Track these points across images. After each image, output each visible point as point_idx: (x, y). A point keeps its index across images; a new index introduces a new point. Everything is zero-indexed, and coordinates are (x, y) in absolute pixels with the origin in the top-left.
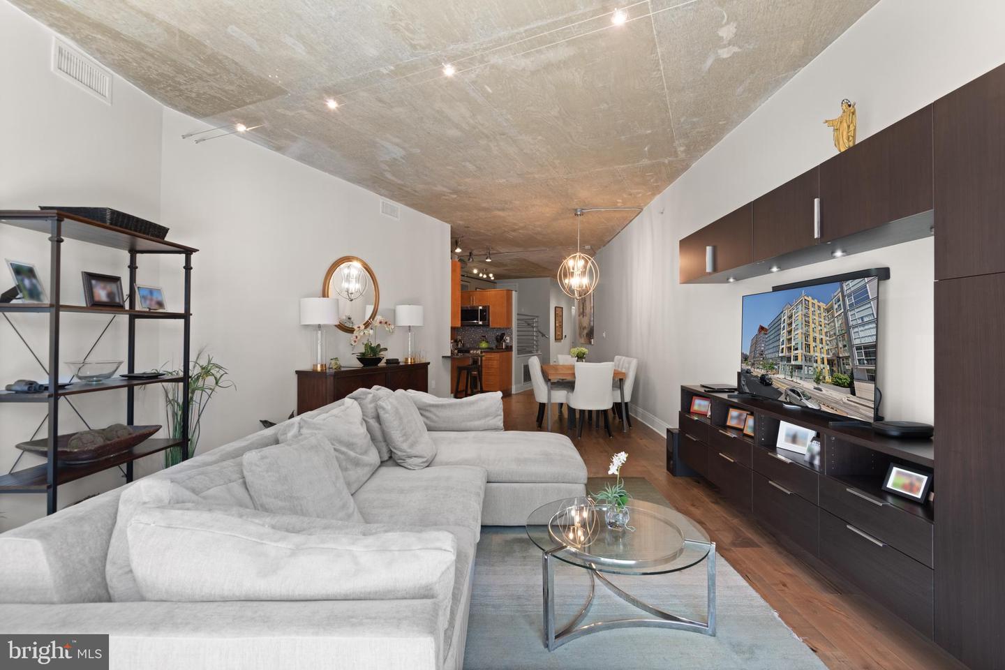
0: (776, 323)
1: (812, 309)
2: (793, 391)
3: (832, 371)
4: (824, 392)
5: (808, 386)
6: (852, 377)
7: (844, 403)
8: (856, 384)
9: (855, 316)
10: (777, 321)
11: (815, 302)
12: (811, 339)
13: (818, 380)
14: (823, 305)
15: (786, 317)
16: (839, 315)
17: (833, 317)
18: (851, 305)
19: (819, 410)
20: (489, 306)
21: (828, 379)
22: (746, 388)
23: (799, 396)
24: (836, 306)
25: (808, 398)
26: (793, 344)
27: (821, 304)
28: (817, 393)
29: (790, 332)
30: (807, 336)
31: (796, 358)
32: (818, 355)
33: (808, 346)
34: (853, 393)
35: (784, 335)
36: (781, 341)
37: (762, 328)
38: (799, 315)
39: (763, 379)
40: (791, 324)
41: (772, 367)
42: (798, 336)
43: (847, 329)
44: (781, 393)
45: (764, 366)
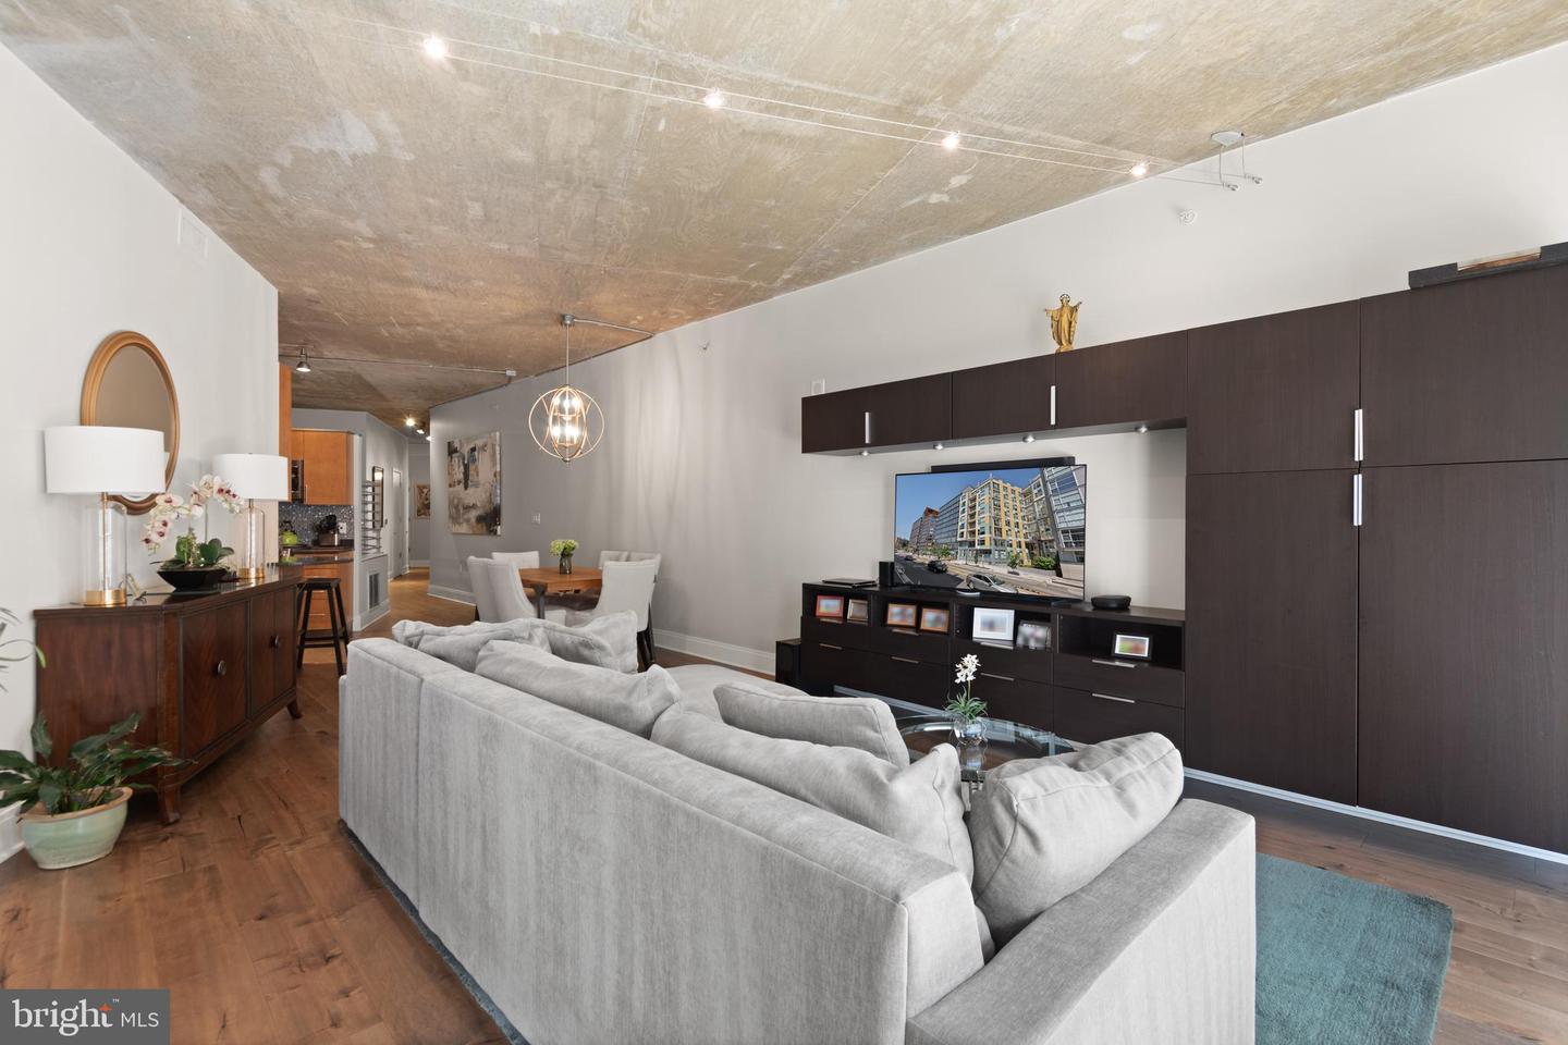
0: (952, 506)
1: (1002, 493)
2: (979, 577)
3: (1031, 555)
4: (1022, 575)
5: (1002, 570)
6: (1057, 559)
7: (1049, 585)
8: (1062, 565)
9: (1059, 501)
10: (953, 503)
11: (1008, 485)
12: (1002, 524)
13: (1013, 564)
14: (1018, 489)
15: (966, 500)
16: (1040, 500)
17: (1032, 501)
18: (1054, 491)
19: (1017, 595)
21: (1027, 562)
22: (905, 577)
23: (987, 580)
24: (1035, 491)
25: (1001, 583)
26: (977, 527)
27: (1015, 488)
28: (1013, 577)
30: (997, 520)
31: (982, 543)
32: (1014, 540)
33: (999, 530)
34: (1059, 574)
35: (964, 518)
36: (960, 524)
37: (929, 511)
38: (985, 498)
39: (932, 567)
40: (973, 507)
41: (946, 553)
42: (984, 520)
43: (1050, 513)
44: (961, 580)
45: (934, 552)
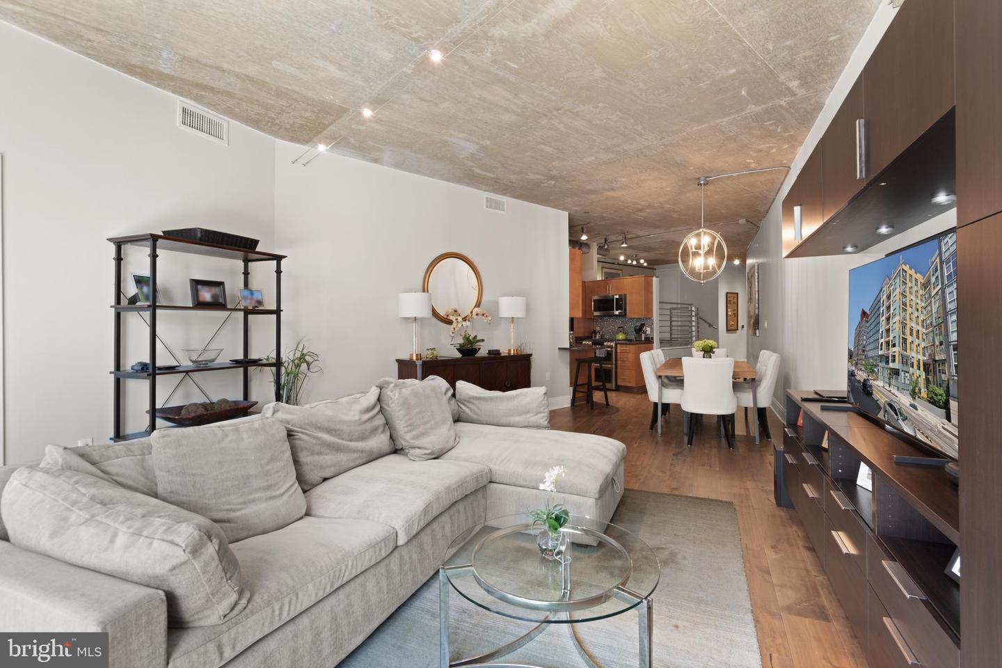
0: (876, 306)
1: (909, 284)
2: (891, 406)
3: (927, 382)
4: (919, 412)
5: (905, 400)
6: (948, 392)
7: (939, 432)
8: (951, 403)
9: (952, 294)
10: (877, 300)
11: (913, 273)
12: (908, 331)
13: (914, 394)
14: (919, 277)
15: (885, 297)
16: (937, 294)
17: (930, 296)
18: (949, 276)
19: (915, 438)
20: (625, 295)
21: (924, 394)
22: (851, 396)
23: (897, 415)
24: (933, 280)
25: (904, 418)
26: (891, 337)
28: (913, 412)
29: (888, 319)
30: (904, 326)
31: (894, 359)
32: (915, 356)
33: (905, 340)
34: (948, 417)
35: (883, 324)
36: (881, 332)
37: (864, 313)
38: (897, 293)
39: (865, 386)
40: (889, 307)
41: (872, 370)
42: (896, 325)
43: (944, 316)
44: (880, 409)
45: (866, 368)
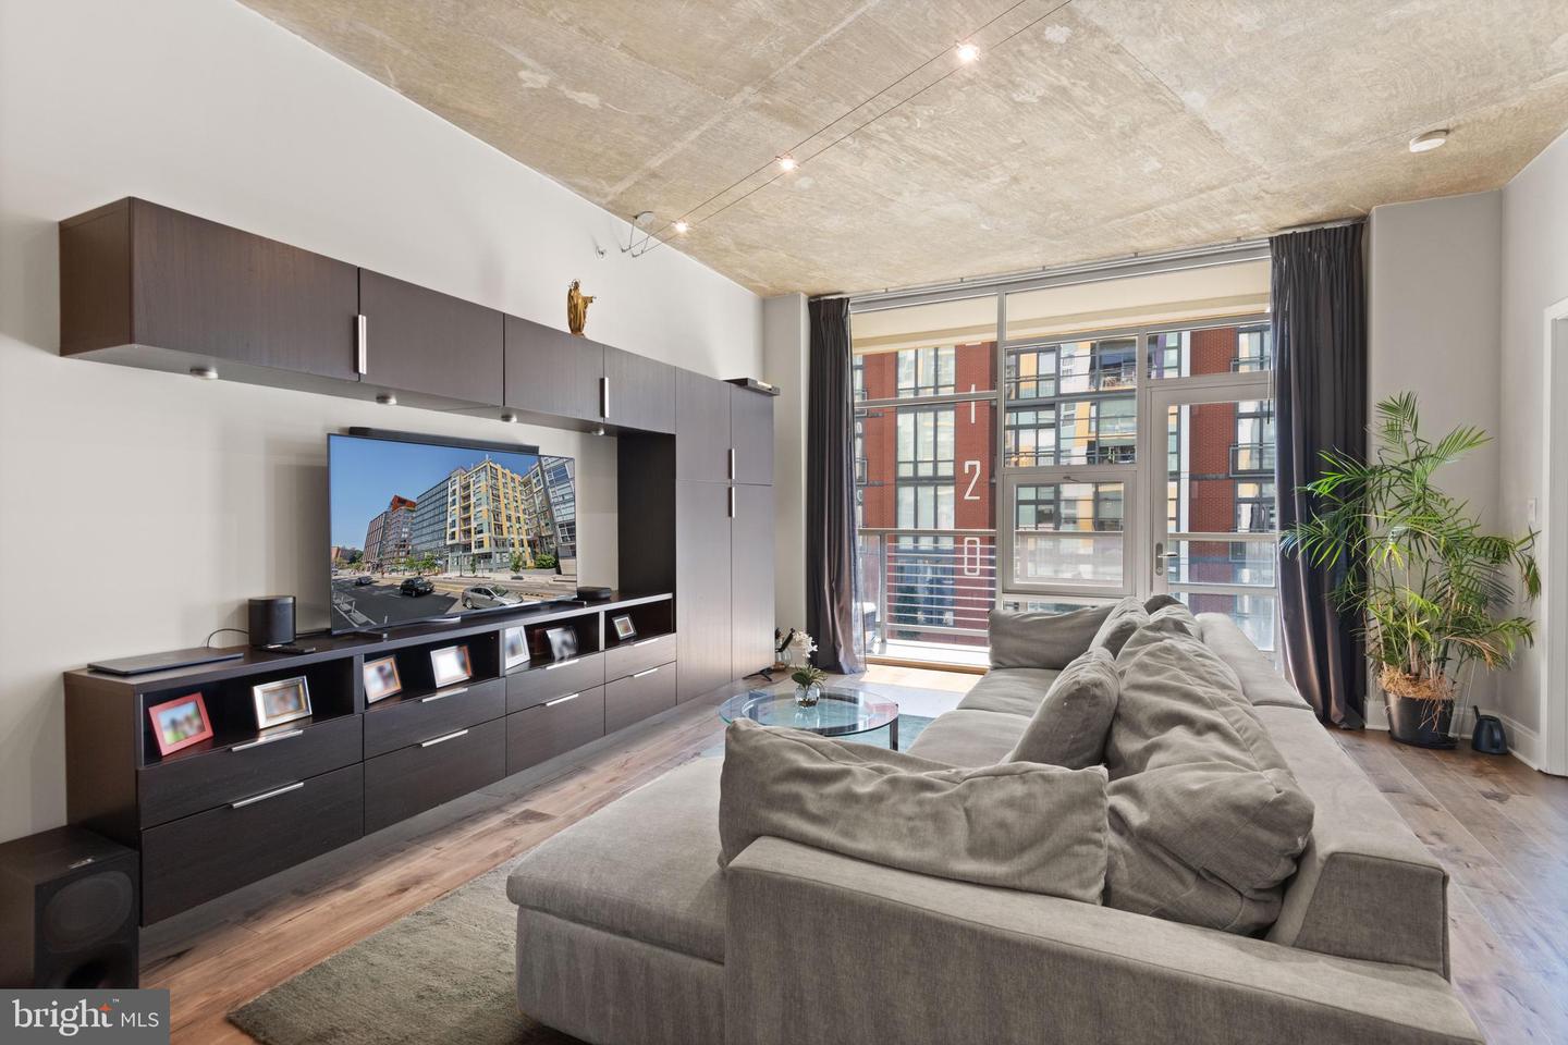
0: (438, 496)
1: (501, 480)
2: (478, 591)
3: (534, 554)
4: (526, 579)
5: (503, 577)
6: (557, 556)
7: (550, 585)
8: (561, 562)
9: (556, 493)
11: (507, 471)
13: (516, 568)
14: (519, 477)
15: (457, 487)
16: (539, 491)
17: (532, 492)
18: (551, 482)
21: (530, 563)
22: (360, 617)
23: (488, 593)
24: (535, 481)
25: (503, 593)
26: (474, 525)
27: (515, 476)
28: (517, 583)
29: (466, 509)
30: (496, 514)
31: (480, 544)
32: (515, 537)
33: (499, 526)
34: (559, 572)
35: (455, 513)
36: (449, 520)
37: (399, 502)
38: (481, 486)
39: (410, 590)
40: (467, 497)
41: (430, 564)
42: (481, 514)
43: (548, 508)
44: (454, 600)
45: (411, 566)
